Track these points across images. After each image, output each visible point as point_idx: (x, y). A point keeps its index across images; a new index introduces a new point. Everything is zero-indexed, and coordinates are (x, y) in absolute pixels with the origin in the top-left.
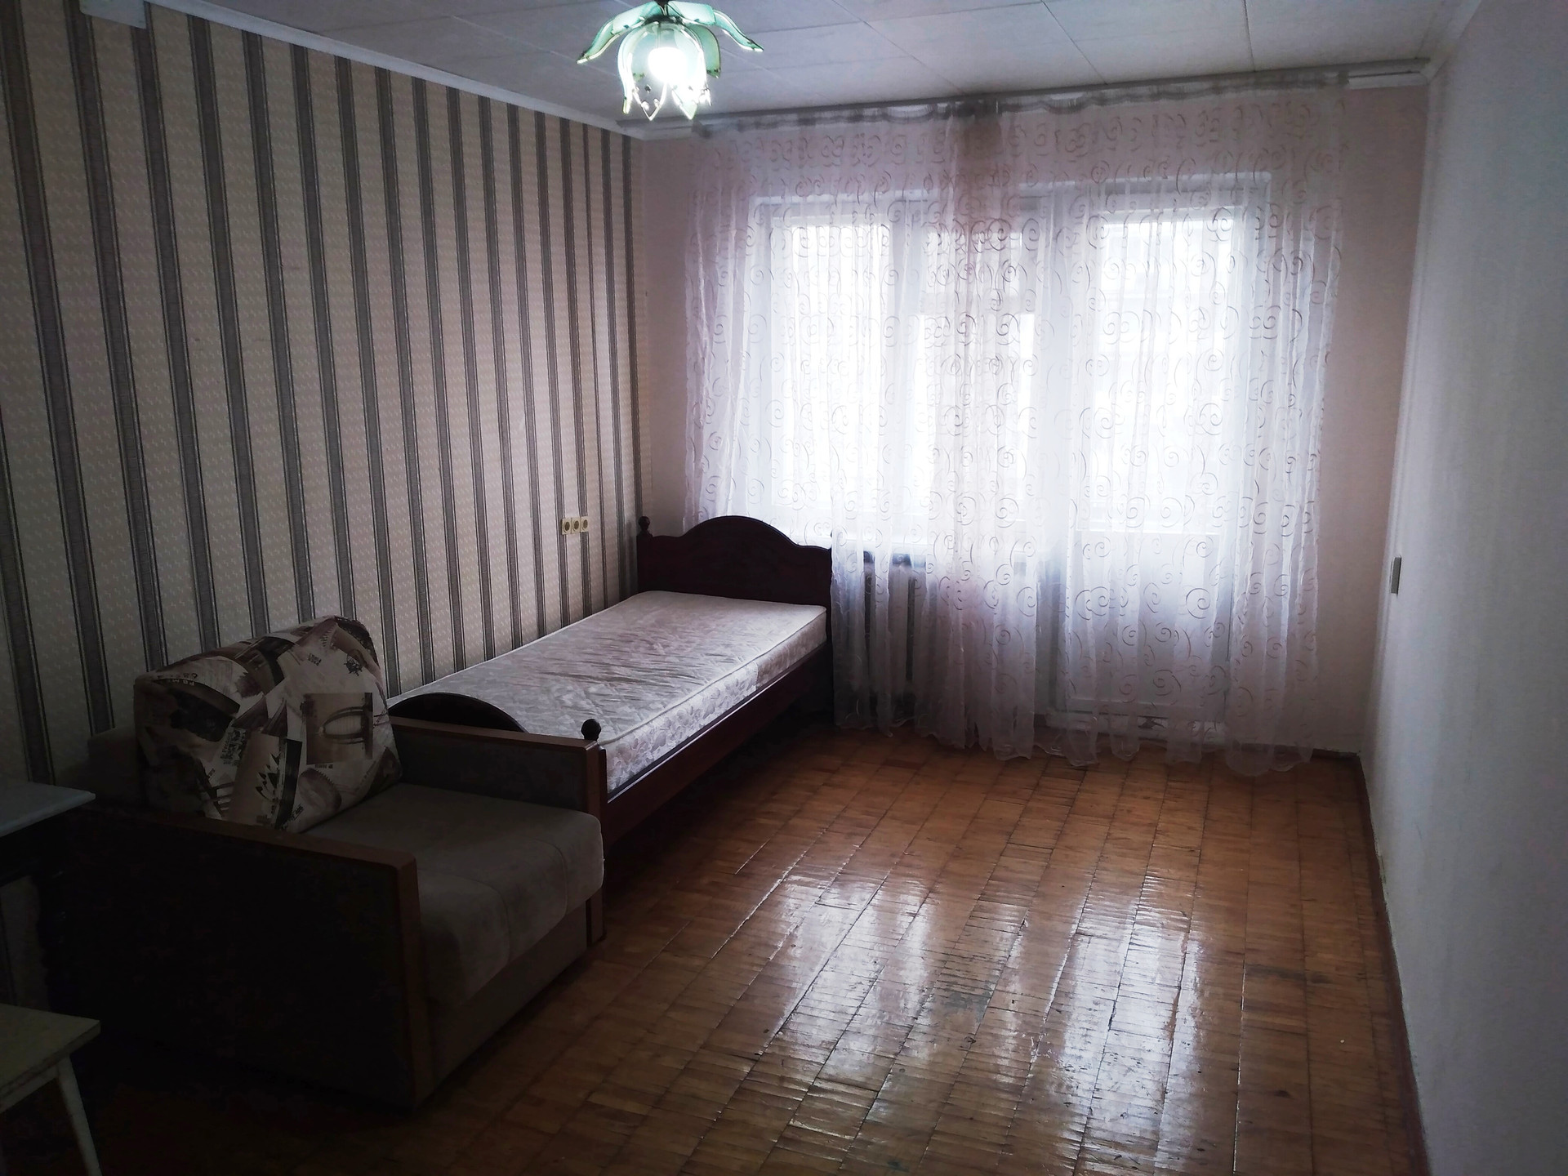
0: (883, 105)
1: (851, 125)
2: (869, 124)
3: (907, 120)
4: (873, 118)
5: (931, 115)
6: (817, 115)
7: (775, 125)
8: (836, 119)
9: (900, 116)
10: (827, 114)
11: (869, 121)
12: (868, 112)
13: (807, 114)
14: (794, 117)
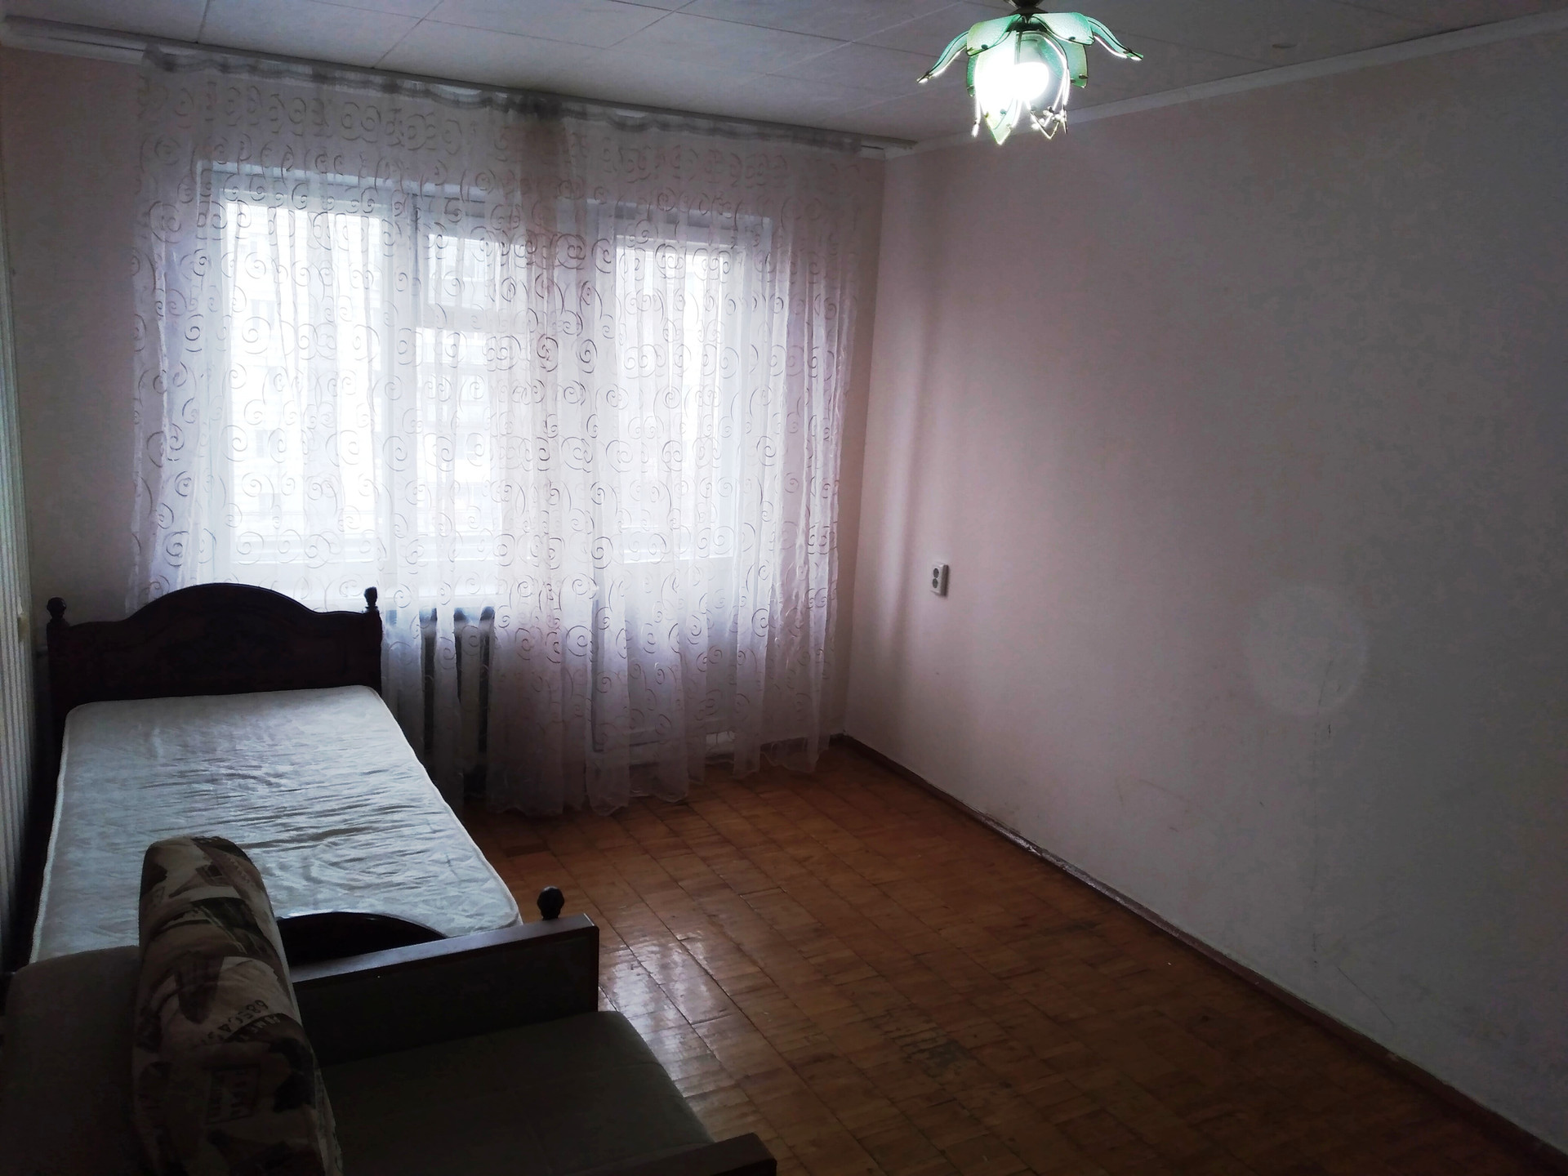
0: (430, 80)
1: (387, 96)
2: (407, 98)
3: (457, 103)
4: (414, 93)
5: (485, 102)
6: (338, 74)
7: (278, 74)
8: (366, 84)
9: (448, 97)
10: (351, 76)
11: (408, 96)
12: (408, 84)
13: (325, 69)
14: (308, 70)
